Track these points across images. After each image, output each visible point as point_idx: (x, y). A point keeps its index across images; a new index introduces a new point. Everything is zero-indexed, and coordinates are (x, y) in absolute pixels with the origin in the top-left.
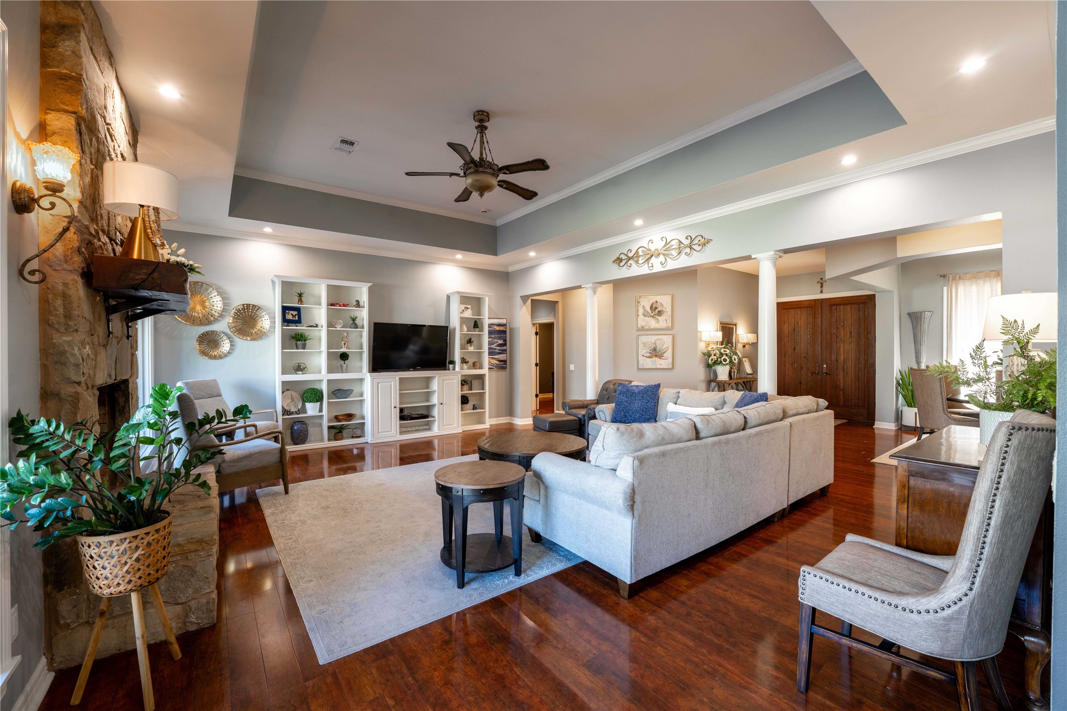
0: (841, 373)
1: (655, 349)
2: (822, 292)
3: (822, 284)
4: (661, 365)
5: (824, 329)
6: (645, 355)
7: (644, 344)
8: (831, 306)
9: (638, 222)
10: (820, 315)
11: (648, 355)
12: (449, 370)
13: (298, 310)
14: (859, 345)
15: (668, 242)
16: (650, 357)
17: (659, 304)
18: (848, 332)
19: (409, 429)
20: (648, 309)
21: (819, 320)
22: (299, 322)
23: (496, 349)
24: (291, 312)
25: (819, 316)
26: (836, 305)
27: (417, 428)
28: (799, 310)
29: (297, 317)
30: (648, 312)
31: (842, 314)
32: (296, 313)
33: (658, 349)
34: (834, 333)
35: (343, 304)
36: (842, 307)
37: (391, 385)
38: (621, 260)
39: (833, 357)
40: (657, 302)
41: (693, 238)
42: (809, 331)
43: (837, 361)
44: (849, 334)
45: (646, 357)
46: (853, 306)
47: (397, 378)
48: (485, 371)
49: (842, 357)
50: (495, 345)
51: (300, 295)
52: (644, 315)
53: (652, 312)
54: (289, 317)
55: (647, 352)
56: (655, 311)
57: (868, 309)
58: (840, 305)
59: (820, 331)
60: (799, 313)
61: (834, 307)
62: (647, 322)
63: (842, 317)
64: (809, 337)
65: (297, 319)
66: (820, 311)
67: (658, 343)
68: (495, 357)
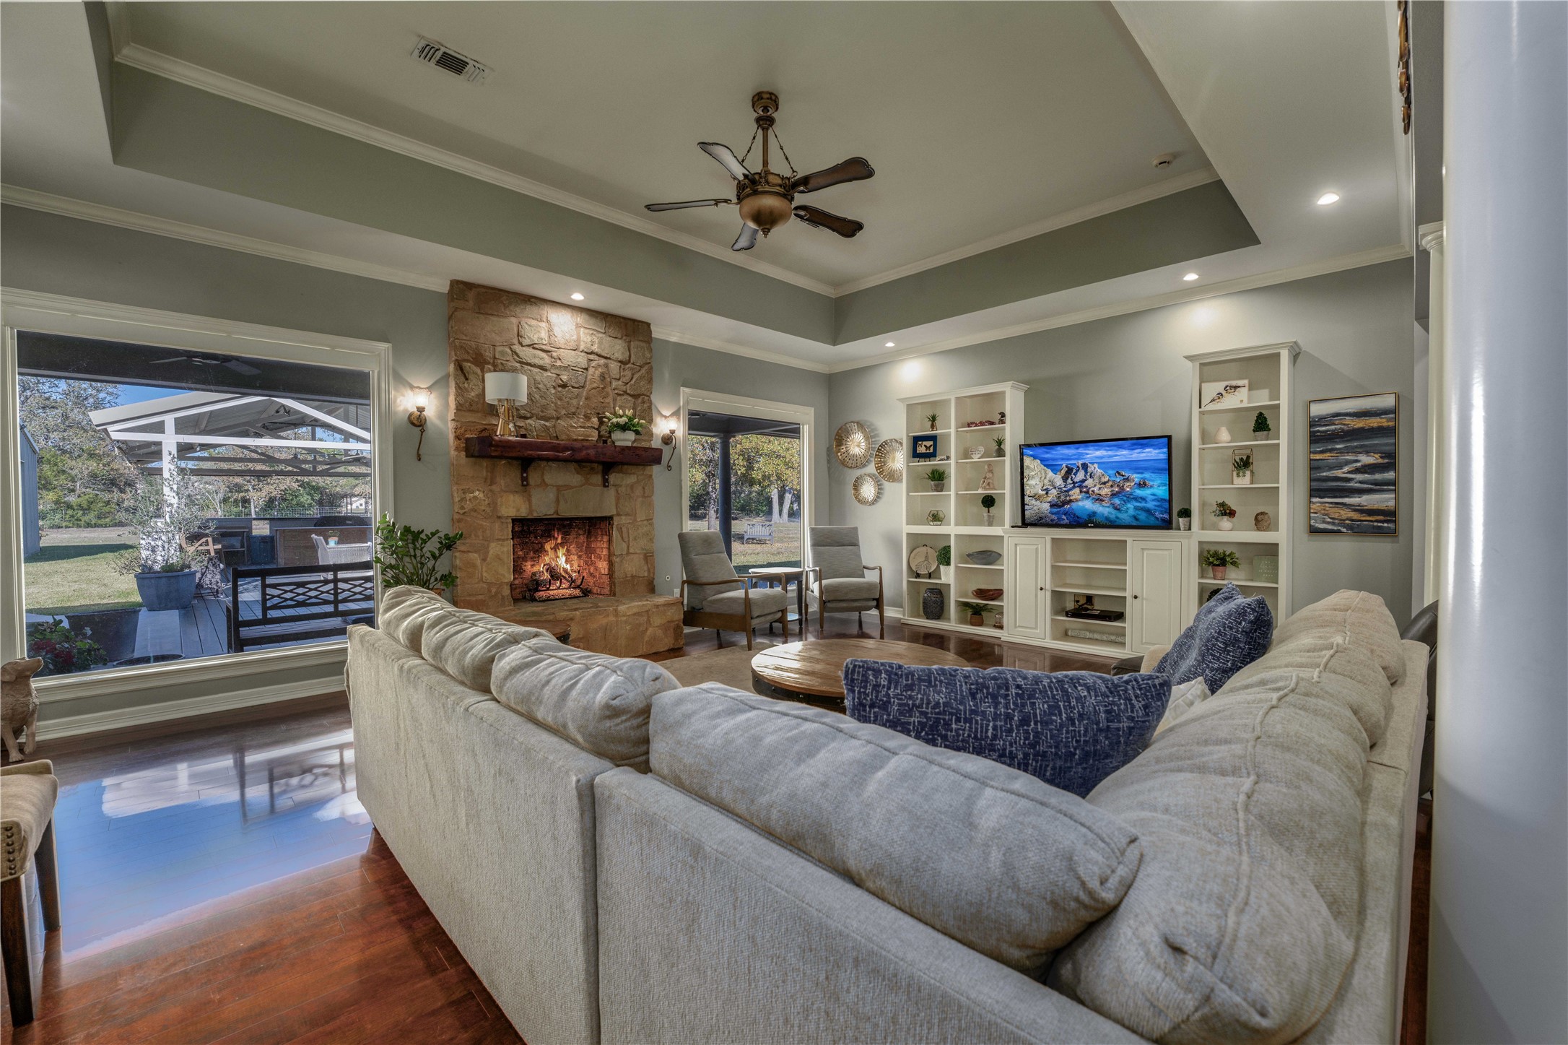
12: (1180, 529)
13: (933, 438)
19: (1096, 636)
22: (933, 455)
23: (1349, 480)
24: (924, 443)
27: (1113, 638)
29: (932, 448)
32: (931, 443)
35: (980, 423)
37: (1037, 549)
47: (1048, 539)
48: (1283, 535)
50: (1346, 469)
51: (933, 419)
54: (921, 449)
65: (931, 451)
68: (1346, 500)
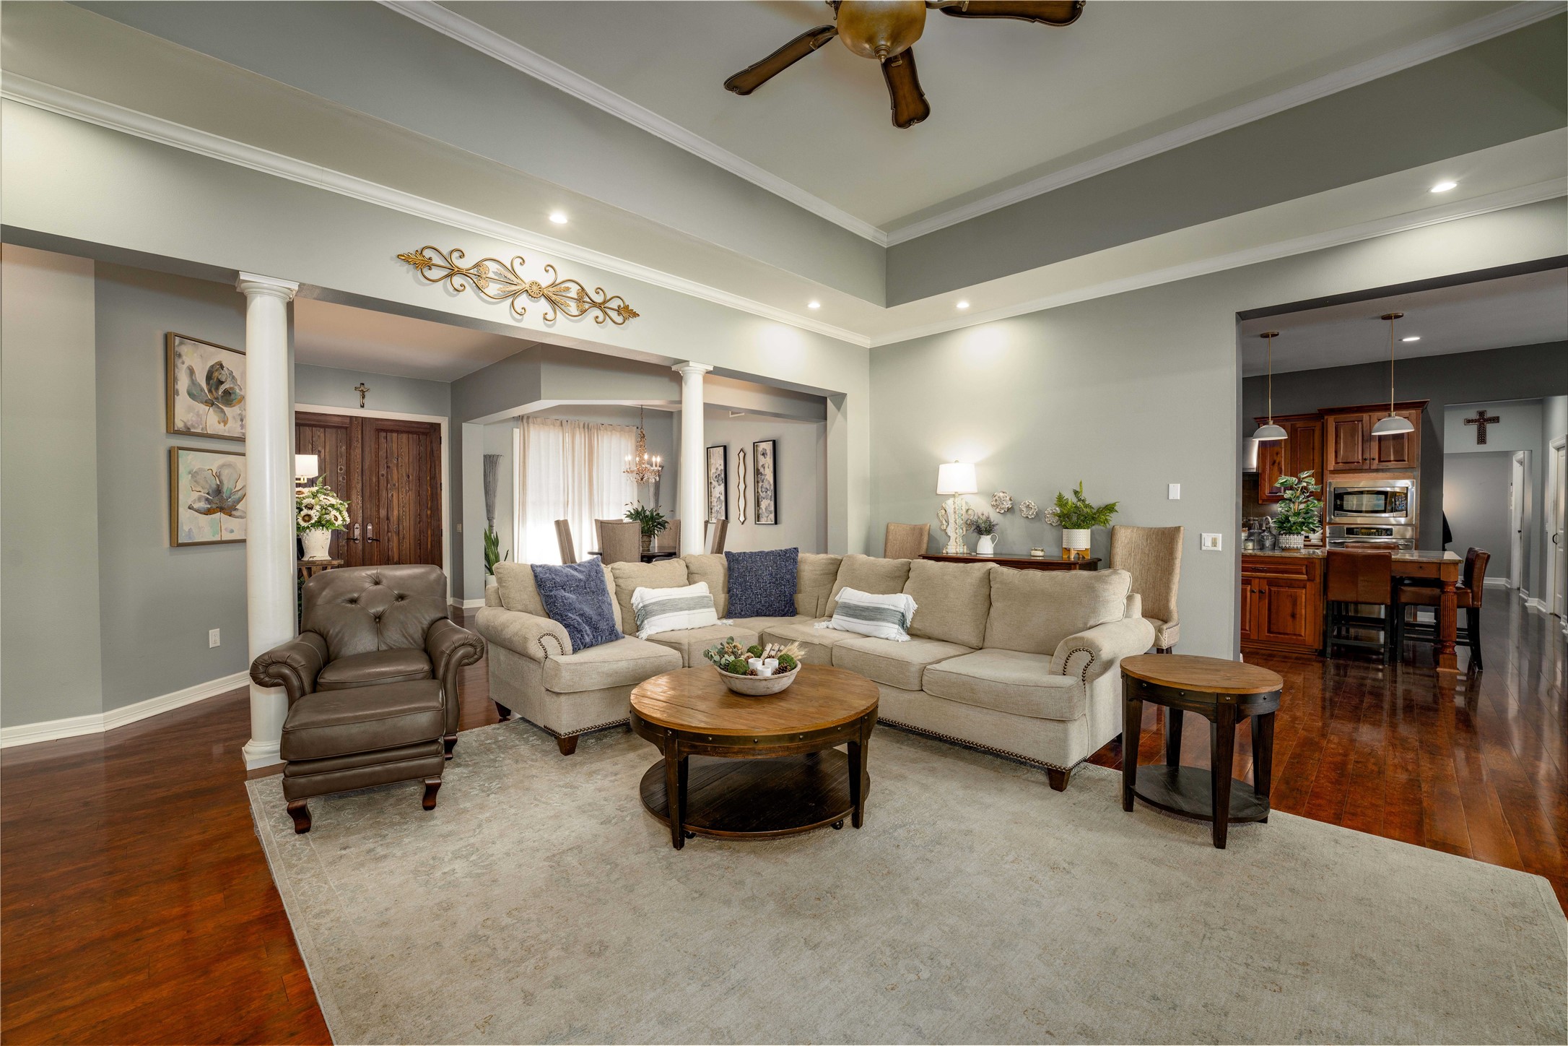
0: (395, 539)
1: (218, 491)
2: (362, 406)
3: (363, 392)
4: (232, 531)
5: (366, 466)
6: (196, 506)
7: (194, 475)
8: (379, 430)
9: (559, 217)
10: (360, 445)
11: (203, 505)
14: (419, 495)
15: (557, 282)
16: (208, 512)
17: (225, 372)
18: (404, 475)
20: (201, 380)
21: (359, 451)
25: (357, 445)
26: (386, 431)
28: (322, 430)
30: (202, 390)
31: (395, 446)
33: (225, 489)
34: (383, 475)
36: (395, 435)
38: (429, 265)
39: (383, 513)
40: (222, 367)
41: (608, 298)
42: (341, 469)
43: (388, 519)
44: (405, 478)
45: (197, 511)
46: (410, 436)
49: (396, 513)
52: (190, 394)
53: (210, 391)
55: (199, 499)
56: (217, 389)
57: (431, 442)
58: (392, 431)
59: (359, 470)
60: (322, 435)
61: (383, 434)
62: (198, 415)
63: (395, 451)
64: (341, 479)
66: (360, 437)
67: (225, 473)
